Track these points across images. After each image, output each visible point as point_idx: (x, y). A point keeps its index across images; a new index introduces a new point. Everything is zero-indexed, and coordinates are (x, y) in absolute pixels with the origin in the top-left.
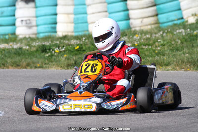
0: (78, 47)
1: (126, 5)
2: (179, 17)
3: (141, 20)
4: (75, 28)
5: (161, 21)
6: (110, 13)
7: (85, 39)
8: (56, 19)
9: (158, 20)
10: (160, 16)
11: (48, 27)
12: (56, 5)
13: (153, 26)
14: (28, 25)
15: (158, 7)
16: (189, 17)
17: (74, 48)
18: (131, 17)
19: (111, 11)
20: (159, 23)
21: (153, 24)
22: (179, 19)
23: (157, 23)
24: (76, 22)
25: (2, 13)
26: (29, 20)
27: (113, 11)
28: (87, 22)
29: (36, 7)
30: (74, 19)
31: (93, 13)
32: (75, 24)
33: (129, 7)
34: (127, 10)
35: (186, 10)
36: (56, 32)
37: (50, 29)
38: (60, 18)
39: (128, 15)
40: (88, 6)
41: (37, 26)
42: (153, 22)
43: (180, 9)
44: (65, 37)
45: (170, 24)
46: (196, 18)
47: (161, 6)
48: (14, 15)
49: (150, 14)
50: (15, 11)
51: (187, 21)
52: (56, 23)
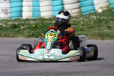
0: (34, 26)
1: (62, 1)
2: (93, 9)
3: (71, 10)
4: (33, 14)
5: (82, 11)
6: (53, 6)
7: (38, 21)
8: (22, 9)
9: (81, 10)
10: (82, 8)
11: (17, 14)
12: (22, 1)
13: (78, 14)
14: (6, 12)
15: (81, 3)
16: (98, 9)
17: (32, 26)
18: (65, 8)
20: (81, 12)
21: (78, 13)
22: (92, 10)
23: (80, 12)
24: (33, 11)
26: (7, 9)
28: (39, 11)
29: (10, 2)
30: (32, 9)
31: (43, 6)
32: (33, 12)
33: (64, 3)
34: (63, 4)
35: (97, 5)
36: (22, 17)
37: (18, 15)
38: (24, 9)
39: (63, 7)
40: (41, 2)
41: (11, 13)
42: (78, 12)
43: (93, 5)
44: (27, 20)
45: (88, 13)
46: (102, 9)
47: (83, 3)
49: (76, 7)
51: (97, 11)
52: (22, 12)
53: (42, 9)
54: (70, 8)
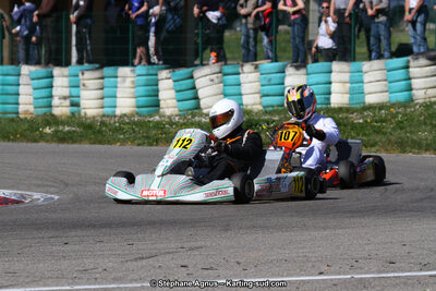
1: (408, 72)
3: (424, 91)
4: (350, 99)
6: (390, 82)
8: (330, 88)
12: (331, 72)
18: (414, 87)
19: (390, 79)
24: (351, 92)
25: (270, 80)
27: (394, 79)
28: (363, 93)
29: (307, 74)
30: (350, 88)
31: (370, 82)
32: (351, 94)
33: (411, 76)
34: (410, 79)
36: (330, 103)
37: (323, 101)
38: (334, 87)
39: (410, 85)
40: (365, 73)
44: (340, 110)
48: (283, 84)
50: (284, 77)
52: (330, 94)
53: (367, 88)
54: (423, 86)
